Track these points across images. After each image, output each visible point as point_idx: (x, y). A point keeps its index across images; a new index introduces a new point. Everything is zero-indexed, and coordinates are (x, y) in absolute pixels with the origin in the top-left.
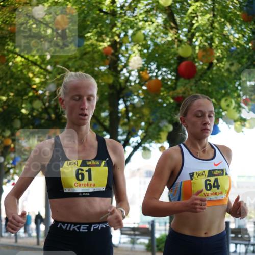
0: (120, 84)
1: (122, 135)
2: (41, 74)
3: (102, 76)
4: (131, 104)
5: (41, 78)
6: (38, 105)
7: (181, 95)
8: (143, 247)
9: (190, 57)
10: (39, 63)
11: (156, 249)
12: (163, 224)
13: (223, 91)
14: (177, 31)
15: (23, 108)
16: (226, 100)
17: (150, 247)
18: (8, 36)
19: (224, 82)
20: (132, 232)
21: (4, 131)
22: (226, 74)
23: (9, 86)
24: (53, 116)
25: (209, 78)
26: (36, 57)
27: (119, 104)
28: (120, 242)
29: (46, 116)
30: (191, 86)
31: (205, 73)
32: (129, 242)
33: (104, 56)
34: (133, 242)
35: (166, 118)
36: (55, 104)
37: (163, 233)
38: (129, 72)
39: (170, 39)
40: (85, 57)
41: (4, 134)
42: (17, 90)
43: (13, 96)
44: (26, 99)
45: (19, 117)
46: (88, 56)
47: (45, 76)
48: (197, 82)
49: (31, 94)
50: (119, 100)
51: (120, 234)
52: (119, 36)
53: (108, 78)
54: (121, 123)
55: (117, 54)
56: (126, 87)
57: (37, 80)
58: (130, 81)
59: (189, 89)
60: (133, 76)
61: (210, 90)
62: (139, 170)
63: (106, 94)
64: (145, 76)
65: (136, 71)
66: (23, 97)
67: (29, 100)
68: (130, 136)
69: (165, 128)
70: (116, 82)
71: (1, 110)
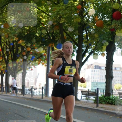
0: (84, 22)
1: (84, 47)
2: (46, 17)
3: (75, 18)
4: (89, 32)
5: (46, 19)
6: (44, 32)
7: (113, 28)
8: (93, 101)
9: (118, 9)
10: (45, 11)
11: (99, 102)
12: (103, 91)
15: (37, 33)
17: (96, 101)
20: (87, 94)
21: (27, 44)
24: (51, 37)
26: (44, 9)
27: (84, 32)
28: (81, 99)
29: (48, 37)
30: (119, 24)
32: (85, 99)
33: (76, 9)
34: (88, 99)
35: (106, 39)
36: (53, 31)
37: (102, 95)
38: (89, 16)
40: (67, 9)
41: (27, 45)
43: (32, 27)
44: (38, 29)
45: (35, 37)
46: (69, 8)
47: (48, 18)
48: (121, 22)
49: (41, 26)
50: (84, 30)
51: (81, 95)
53: (78, 19)
54: (84, 41)
55: (83, 7)
56: (87, 24)
57: (44, 20)
58: (89, 21)
59: (117, 25)
60: (90, 19)
62: (92, 65)
63: (77, 27)
64: (97, 19)
65: (92, 16)
66: (37, 28)
67: (40, 29)
68: (88, 48)
69: (105, 44)
70: (82, 21)
71: (26, 34)
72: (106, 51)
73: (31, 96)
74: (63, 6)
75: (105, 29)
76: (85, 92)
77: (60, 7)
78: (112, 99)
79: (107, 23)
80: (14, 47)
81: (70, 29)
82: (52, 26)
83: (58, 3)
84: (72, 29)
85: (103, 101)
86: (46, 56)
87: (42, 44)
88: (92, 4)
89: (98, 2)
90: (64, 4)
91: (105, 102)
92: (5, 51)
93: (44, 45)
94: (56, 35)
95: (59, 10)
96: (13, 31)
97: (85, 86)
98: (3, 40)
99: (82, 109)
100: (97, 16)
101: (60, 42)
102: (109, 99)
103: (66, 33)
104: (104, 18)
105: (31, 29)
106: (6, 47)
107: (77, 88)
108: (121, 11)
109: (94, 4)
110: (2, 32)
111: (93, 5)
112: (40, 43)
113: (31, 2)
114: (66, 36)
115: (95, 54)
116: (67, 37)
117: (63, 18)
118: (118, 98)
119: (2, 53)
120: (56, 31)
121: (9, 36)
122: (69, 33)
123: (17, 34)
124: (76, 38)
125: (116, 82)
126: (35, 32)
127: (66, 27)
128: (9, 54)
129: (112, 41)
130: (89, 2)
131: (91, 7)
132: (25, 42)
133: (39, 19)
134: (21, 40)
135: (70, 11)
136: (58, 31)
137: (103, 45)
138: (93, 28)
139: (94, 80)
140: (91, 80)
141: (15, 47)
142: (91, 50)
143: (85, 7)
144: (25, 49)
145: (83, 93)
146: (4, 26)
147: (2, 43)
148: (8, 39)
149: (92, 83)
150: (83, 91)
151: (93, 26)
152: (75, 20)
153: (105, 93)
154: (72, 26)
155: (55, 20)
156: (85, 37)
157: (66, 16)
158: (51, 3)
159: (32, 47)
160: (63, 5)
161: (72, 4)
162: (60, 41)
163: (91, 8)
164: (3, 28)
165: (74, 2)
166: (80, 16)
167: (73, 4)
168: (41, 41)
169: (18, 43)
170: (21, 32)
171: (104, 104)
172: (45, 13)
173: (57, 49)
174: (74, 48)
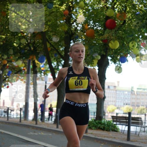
0: (72, 31)
1: (71, 61)
3: (61, 26)
6: (23, 41)
7: (106, 39)
9: (112, 17)
12: (93, 114)
13: (131, 38)
14: (106, 1)
15: (15, 43)
16: (132, 43)
19: (132, 32)
21: (3, 55)
22: (133, 28)
23: (7, 30)
24: (32, 48)
25: (123, 29)
27: (71, 43)
29: (28, 48)
30: (113, 34)
31: (121, 27)
33: (62, 15)
35: (97, 52)
36: (34, 41)
37: (93, 118)
38: (77, 24)
39: (101, 6)
40: (52, 14)
41: (3, 57)
42: (12, 32)
43: (9, 36)
44: (16, 38)
45: (12, 48)
46: (53, 14)
48: (116, 31)
50: (71, 41)
52: (72, 4)
53: (65, 27)
55: (71, 13)
56: (75, 33)
58: (78, 30)
59: (111, 35)
60: (79, 27)
61: (123, 36)
63: (63, 36)
64: (86, 27)
65: (81, 24)
66: (15, 36)
67: (18, 38)
69: (96, 58)
70: (69, 30)
71: (2, 43)
72: (98, 66)
73: (7, 119)
74: (47, 11)
75: (97, 40)
78: (104, 124)
79: (99, 32)
81: (55, 39)
82: (33, 35)
84: (58, 39)
85: (93, 126)
86: (26, 71)
87: (21, 56)
88: (81, 9)
89: (89, 7)
90: (48, 9)
91: (95, 127)
93: (23, 57)
94: (38, 46)
100: (87, 24)
101: (43, 55)
102: (101, 123)
103: (50, 44)
104: (95, 26)
105: (8, 37)
108: (115, 18)
109: (84, 9)
111: (83, 10)
112: (18, 55)
113: (8, 5)
114: (49, 47)
116: (51, 48)
117: (47, 26)
118: (111, 123)
120: (38, 41)
122: (53, 44)
124: (61, 49)
125: (109, 103)
126: (13, 42)
127: (50, 37)
129: (104, 54)
130: (78, 7)
135: (55, 17)
136: (41, 41)
137: (93, 58)
138: (82, 38)
143: (73, 12)
151: (83, 36)
152: (61, 29)
153: (95, 116)
154: (57, 35)
157: (51, 23)
159: (8, 60)
161: (57, 9)
162: (43, 53)
163: (80, 14)
165: (60, 7)
166: (67, 24)
167: (59, 9)
168: (20, 53)
171: (94, 129)
173: (39, 62)
174: (59, 62)
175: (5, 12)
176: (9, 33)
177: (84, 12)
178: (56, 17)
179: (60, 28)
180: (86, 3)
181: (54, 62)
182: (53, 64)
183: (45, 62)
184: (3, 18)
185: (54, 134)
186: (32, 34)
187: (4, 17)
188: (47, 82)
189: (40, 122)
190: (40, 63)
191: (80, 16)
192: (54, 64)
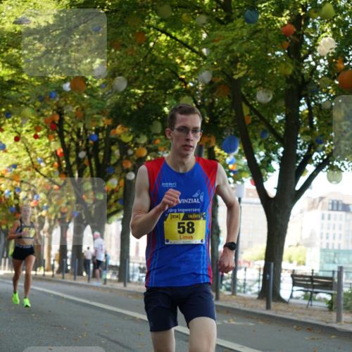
0: (302, 76)
1: (301, 149)
2: (193, 59)
3: (278, 64)
4: (316, 104)
5: (193, 65)
8: (324, 305)
10: (190, 44)
11: (342, 307)
15: (165, 105)
18: (150, 5)
20: (310, 283)
21: (138, 136)
23: (148, 75)
24: (207, 119)
26: (187, 36)
27: (301, 104)
28: (291, 297)
32: (303, 297)
33: (282, 36)
34: (310, 298)
36: (211, 101)
38: (316, 60)
40: (255, 36)
41: (138, 140)
42: (159, 81)
43: (153, 89)
44: (169, 94)
45: (159, 118)
46: (258, 35)
47: (198, 62)
50: (301, 99)
51: (291, 285)
52: (304, 10)
53: (286, 67)
54: (302, 131)
55: (301, 32)
56: (310, 79)
57: (187, 68)
58: (318, 73)
60: (321, 66)
62: (321, 198)
63: (282, 89)
64: (340, 66)
65: (325, 58)
66: (167, 90)
67: (174, 94)
68: (312, 150)
70: (297, 73)
71: (135, 107)
74: (244, 30)
76: (302, 278)
77: (235, 33)
80: (99, 145)
81: (263, 97)
82: (208, 87)
83: (229, 19)
84: (269, 96)
88: (327, 23)
89: (345, 16)
90: (246, 24)
92: (72, 157)
94: (221, 113)
95: (231, 42)
96: (98, 99)
97: (301, 259)
98: (70, 126)
99: (295, 327)
100: (340, 59)
101: (233, 133)
103: (251, 107)
105: (150, 93)
106: (77, 144)
107: (280, 264)
109: (334, 22)
110: (66, 104)
111: (331, 26)
113: (150, 17)
114: (249, 115)
115: (332, 168)
116: (253, 118)
117: (243, 64)
119: (64, 162)
121: (84, 115)
122: (257, 107)
123: (109, 107)
124: (278, 118)
126: (161, 104)
127: (250, 90)
128: (85, 166)
130: (319, 18)
131: (323, 32)
132: (132, 132)
133: (171, 64)
134: (119, 127)
135: (262, 42)
136: (227, 101)
138: (327, 92)
139: (328, 244)
140: (318, 243)
141: (103, 145)
142: (323, 156)
143: (306, 31)
144: (130, 152)
145: (297, 280)
146: (71, 86)
147: (65, 133)
148: (81, 121)
149: (323, 250)
150: (297, 276)
151: (330, 88)
152: (277, 70)
154: (267, 86)
155: (220, 68)
156: (304, 118)
157: (251, 57)
158: (207, 20)
159: (151, 146)
160: (242, 27)
161: (270, 22)
162: (233, 129)
163: (324, 35)
164: (69, 89)
165: (275, 18)
166: (290, 58)
167: (274, 22)
169: (112, 135)
170: (122, 102)
172: (189, 47)
173: (222, 152)
174: (272, 150)
175: (144, 32)
176: (151, 84)
177: (333, 30)
178: (265, 42)
179: (275, 69)
180: (340, 7)
181: (258, 149)
182: (256, 156)
183: (236, 152)
184: (139, 48)
185: (260, 322)
186: (206, 85)
187: (140, 45)
188: (243, 200)
189: (225, 296)
190: (226, 154)
191: (324, 38)
192: (260, 157)
